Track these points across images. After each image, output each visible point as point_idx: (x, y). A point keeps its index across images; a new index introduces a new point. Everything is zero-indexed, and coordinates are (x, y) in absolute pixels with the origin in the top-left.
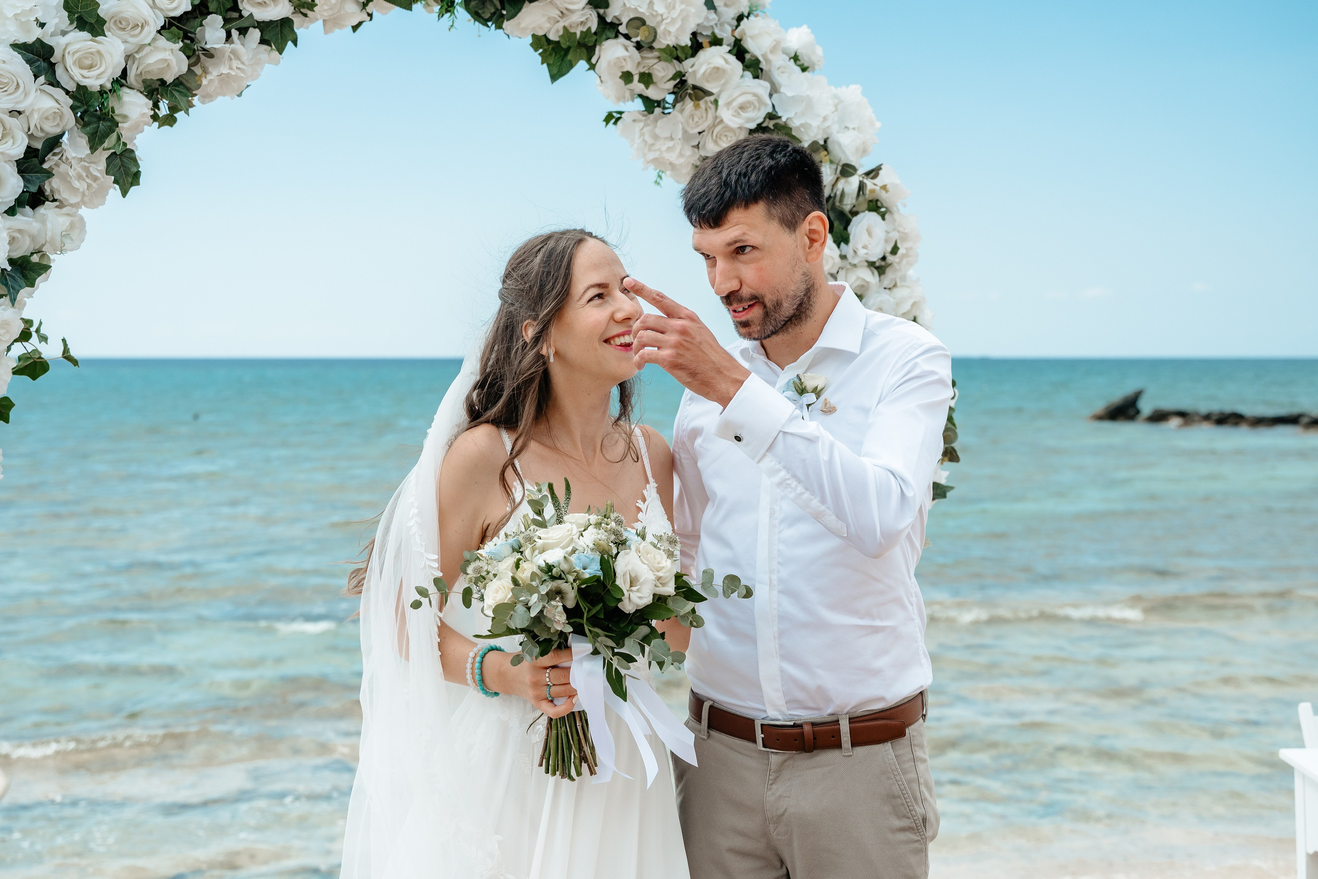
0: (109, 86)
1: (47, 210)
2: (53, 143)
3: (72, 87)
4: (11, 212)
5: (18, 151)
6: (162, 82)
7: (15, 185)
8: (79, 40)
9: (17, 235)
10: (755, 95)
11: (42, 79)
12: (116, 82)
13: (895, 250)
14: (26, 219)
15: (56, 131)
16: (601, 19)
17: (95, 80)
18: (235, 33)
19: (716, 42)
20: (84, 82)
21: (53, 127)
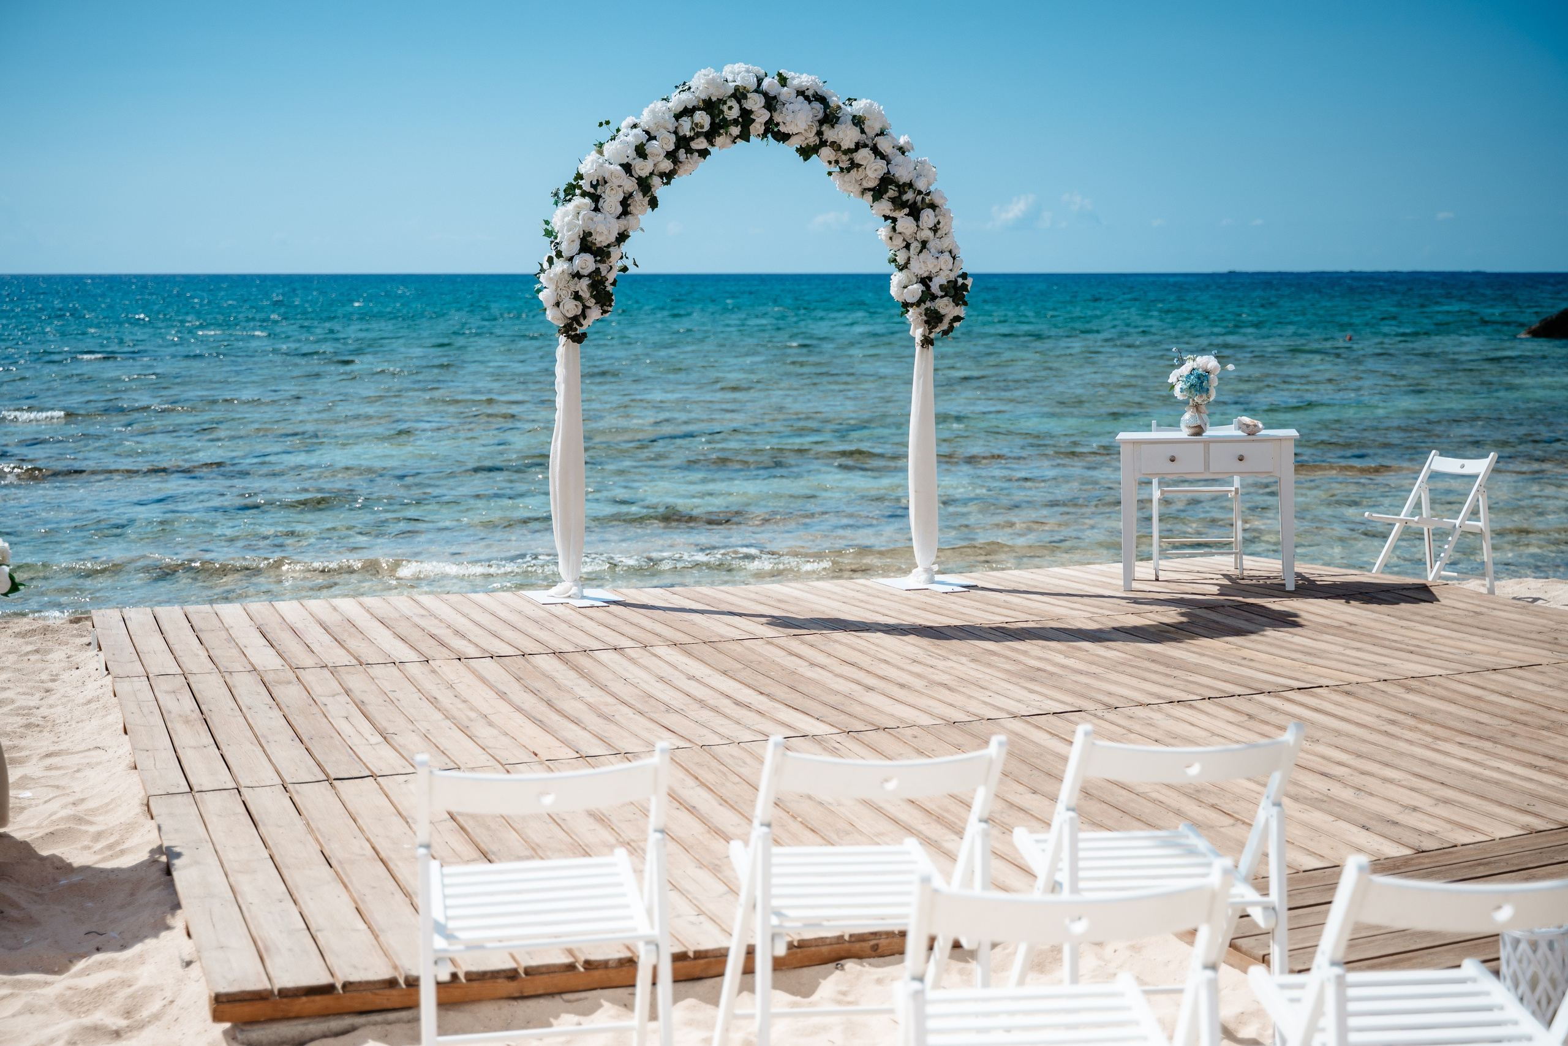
0: (648, 175)
1: (629, 217)
2: (631, 195)
3: (637, 177)
4: (618, 218)
5: (621, 198)
6: (665, 173)
7: (620, 209)
8: (639, 161)
9: (621, 225)
10: (881, 165)
11: (628, 175)
12: (651, 174)
13: (939, 223)
14: (623, 222)
16: (821, 139)
17: (644, 173)
18: (689, 155)
19: (865, 146)
20: (641, 175)
21: (631, 190)
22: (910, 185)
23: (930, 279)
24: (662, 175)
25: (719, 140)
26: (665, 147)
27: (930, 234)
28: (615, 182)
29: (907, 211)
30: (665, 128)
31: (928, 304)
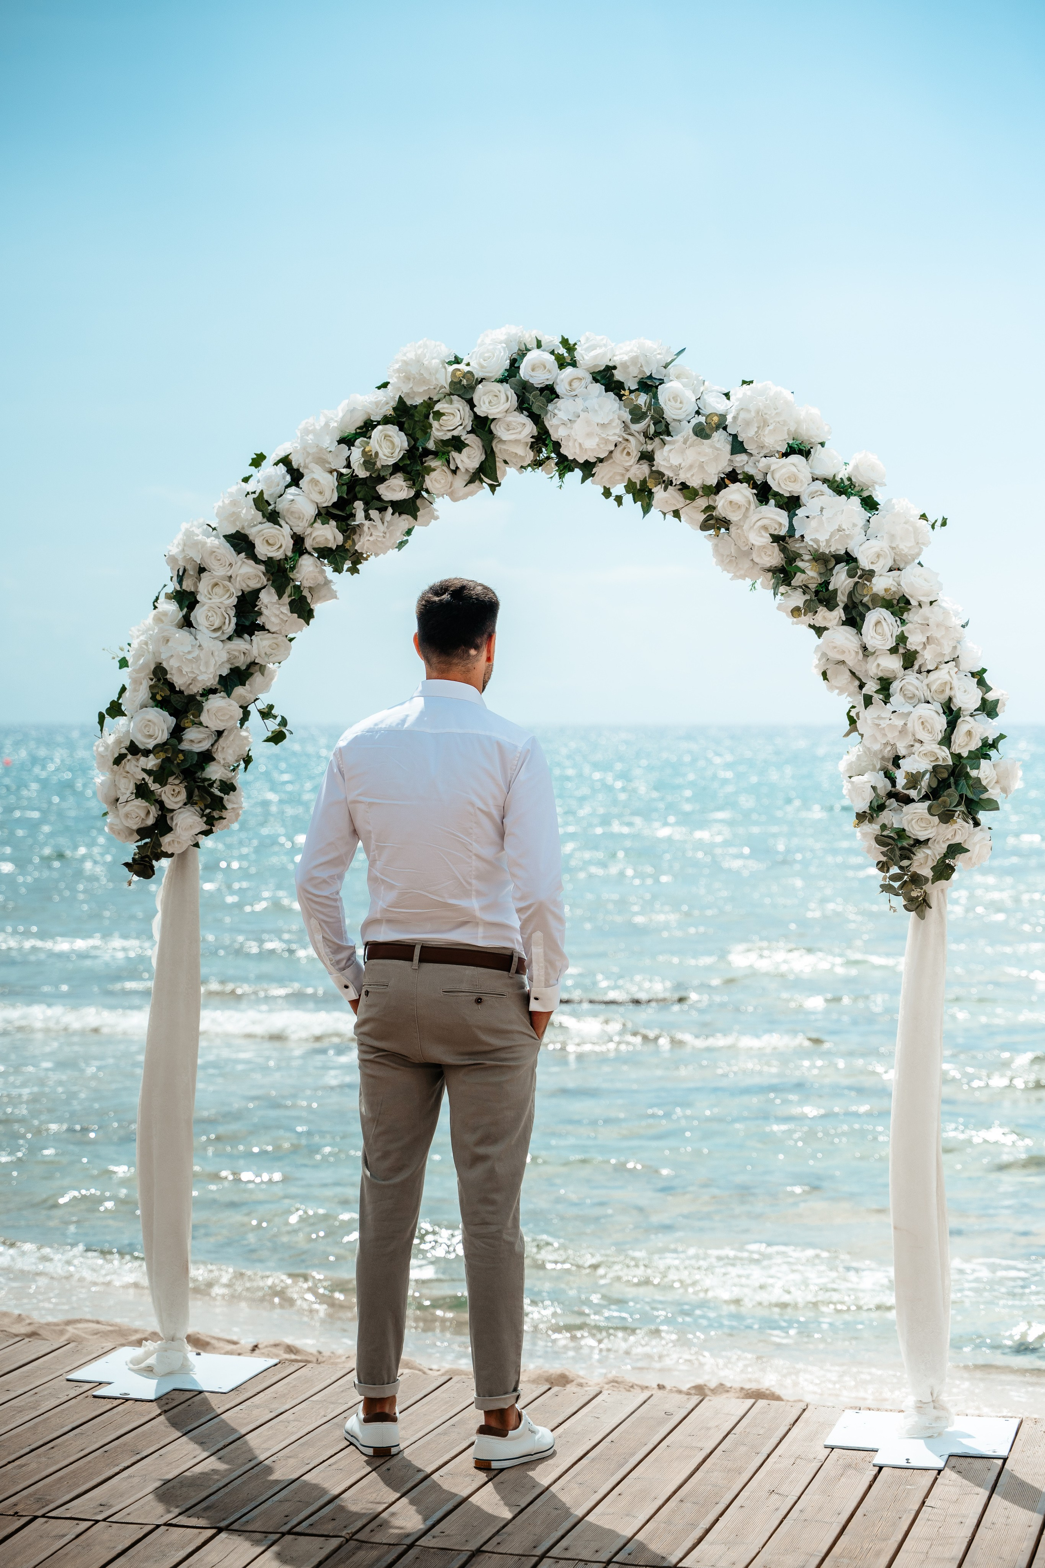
0: (289, 554)
1: (258, 637)
2: (256, 593)
3: (264, 559)
4: (230, 638)
5: (234, 600)
6: (331, 549)
7: (234, 621)
8: (269, 528)
9: (236, 654)
10: (772, 519)
11: (243, 555)
12: (293, 551)
13: (902, 639)
14: (241, 645)
15: (259, 586)
17: (277, 552)
18: (374, 513)
19: (742, 480)
20: (270, 555)
21: (254, 584)
22: (848, 558)
23: (896, 761)
24: (324, 553)
25: (430, 481)
26: (320, 499)
27: (893, 664)
28: (218, 571)
29: (839, 613)
30: (321, 461)
31: (886, 817)
